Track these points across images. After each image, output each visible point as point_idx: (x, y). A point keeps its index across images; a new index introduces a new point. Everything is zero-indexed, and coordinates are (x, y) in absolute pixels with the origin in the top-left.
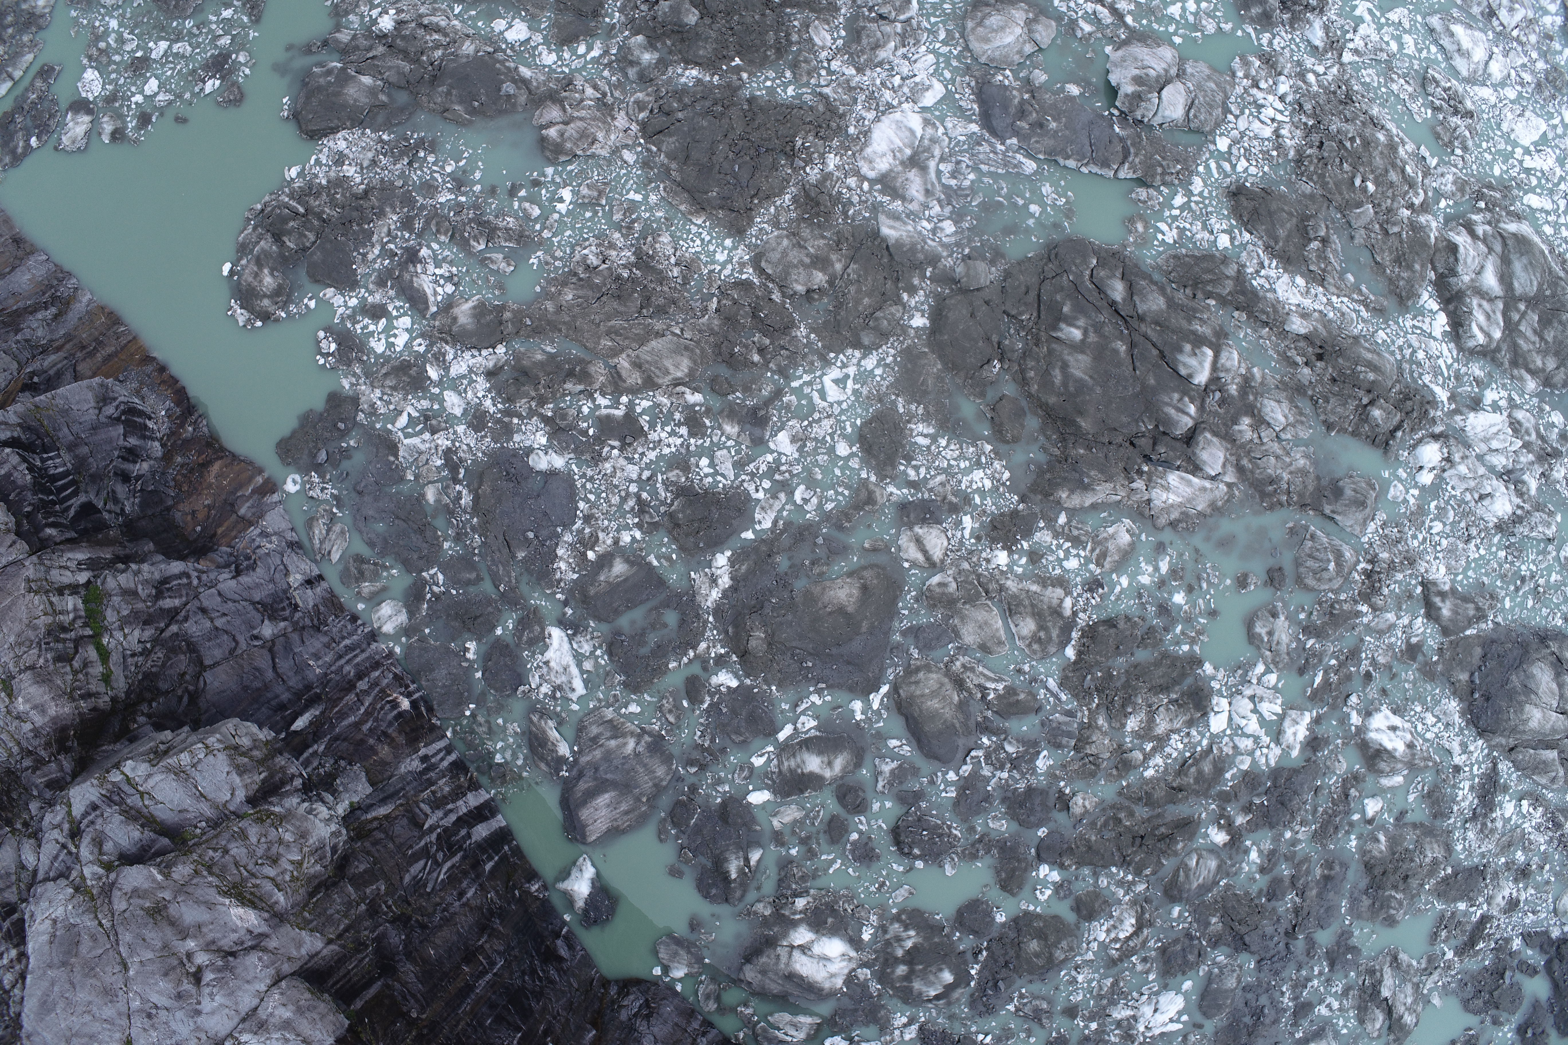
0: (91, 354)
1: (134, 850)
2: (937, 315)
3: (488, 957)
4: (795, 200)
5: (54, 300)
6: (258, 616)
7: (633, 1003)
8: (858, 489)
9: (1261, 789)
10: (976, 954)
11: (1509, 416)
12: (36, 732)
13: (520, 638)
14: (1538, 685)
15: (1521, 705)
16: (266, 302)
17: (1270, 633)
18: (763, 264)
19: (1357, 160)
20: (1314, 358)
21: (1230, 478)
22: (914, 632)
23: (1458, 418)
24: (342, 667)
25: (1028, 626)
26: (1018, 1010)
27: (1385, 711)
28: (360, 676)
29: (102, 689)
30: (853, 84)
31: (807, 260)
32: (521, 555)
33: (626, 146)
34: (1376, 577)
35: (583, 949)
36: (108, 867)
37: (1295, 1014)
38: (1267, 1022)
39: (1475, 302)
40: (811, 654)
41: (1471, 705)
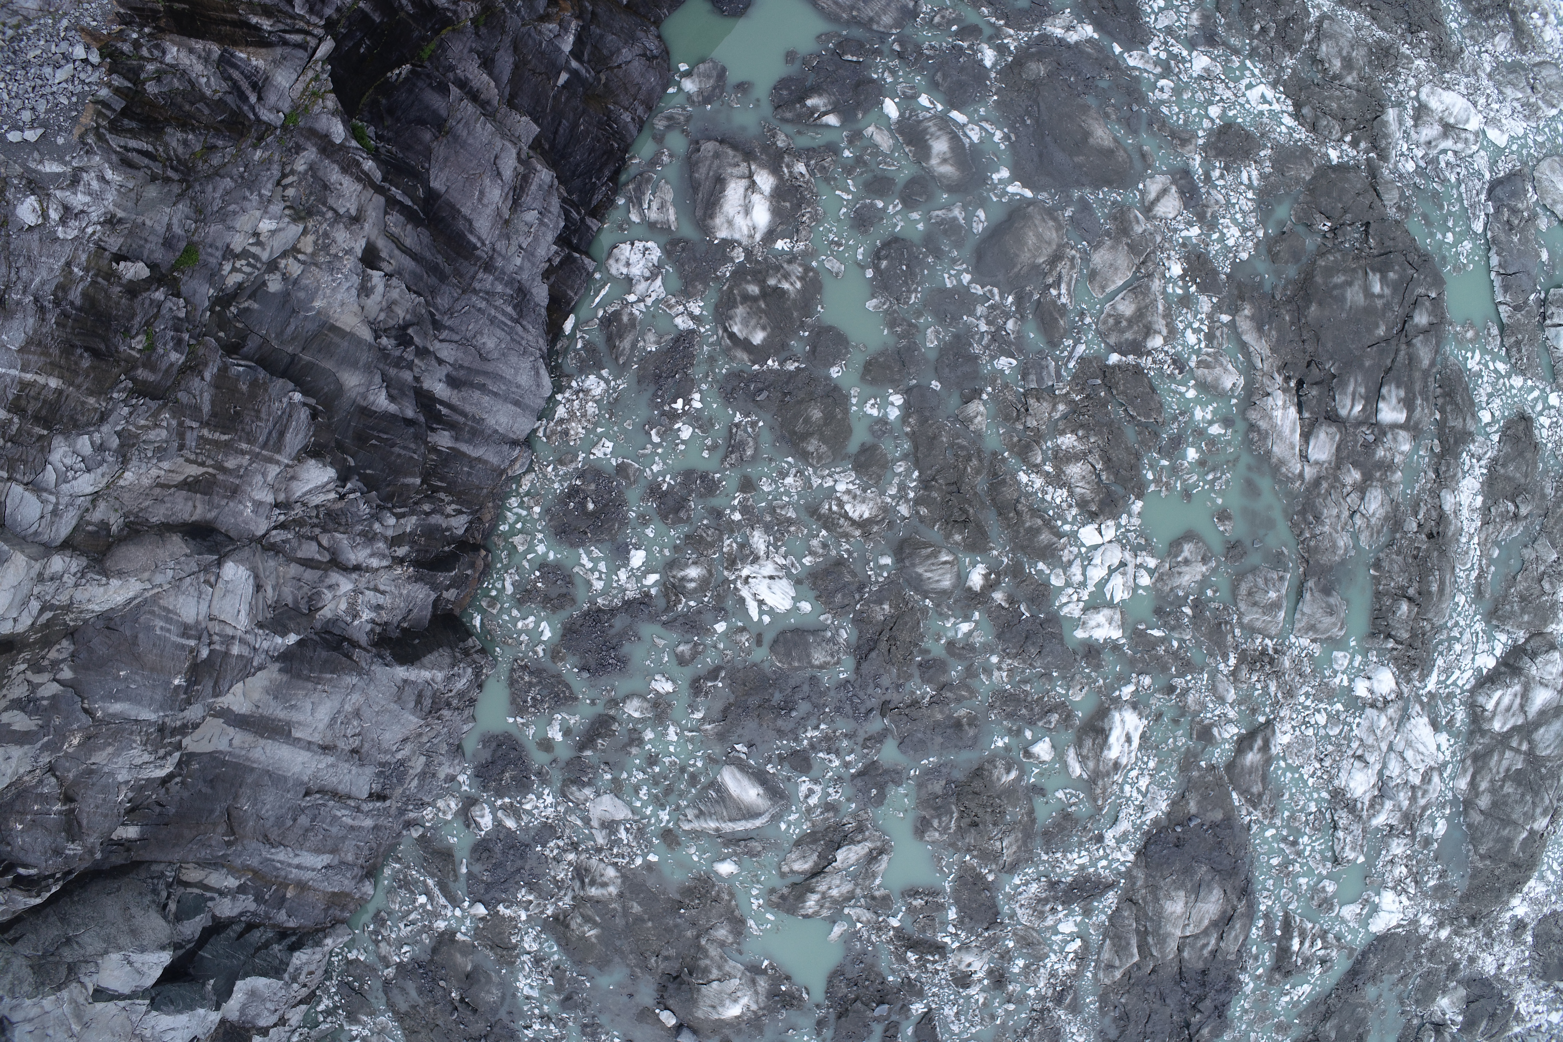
2: (1345, 168)
11: (1432, 769)
14: (1204, 900)
15: (1182, 887)
17: (1186, 562)
18: (1326, 22)
20: (1426, 530)
21: (1308, 474)
23: (1418, 708)
25: (1127, 308)
26: (737, 426)
31: (1345, 53)
37: (794, 753)
38: (780, 723)
39: (1517, 688)
40: (1037, 121)
41: (1167, 828)
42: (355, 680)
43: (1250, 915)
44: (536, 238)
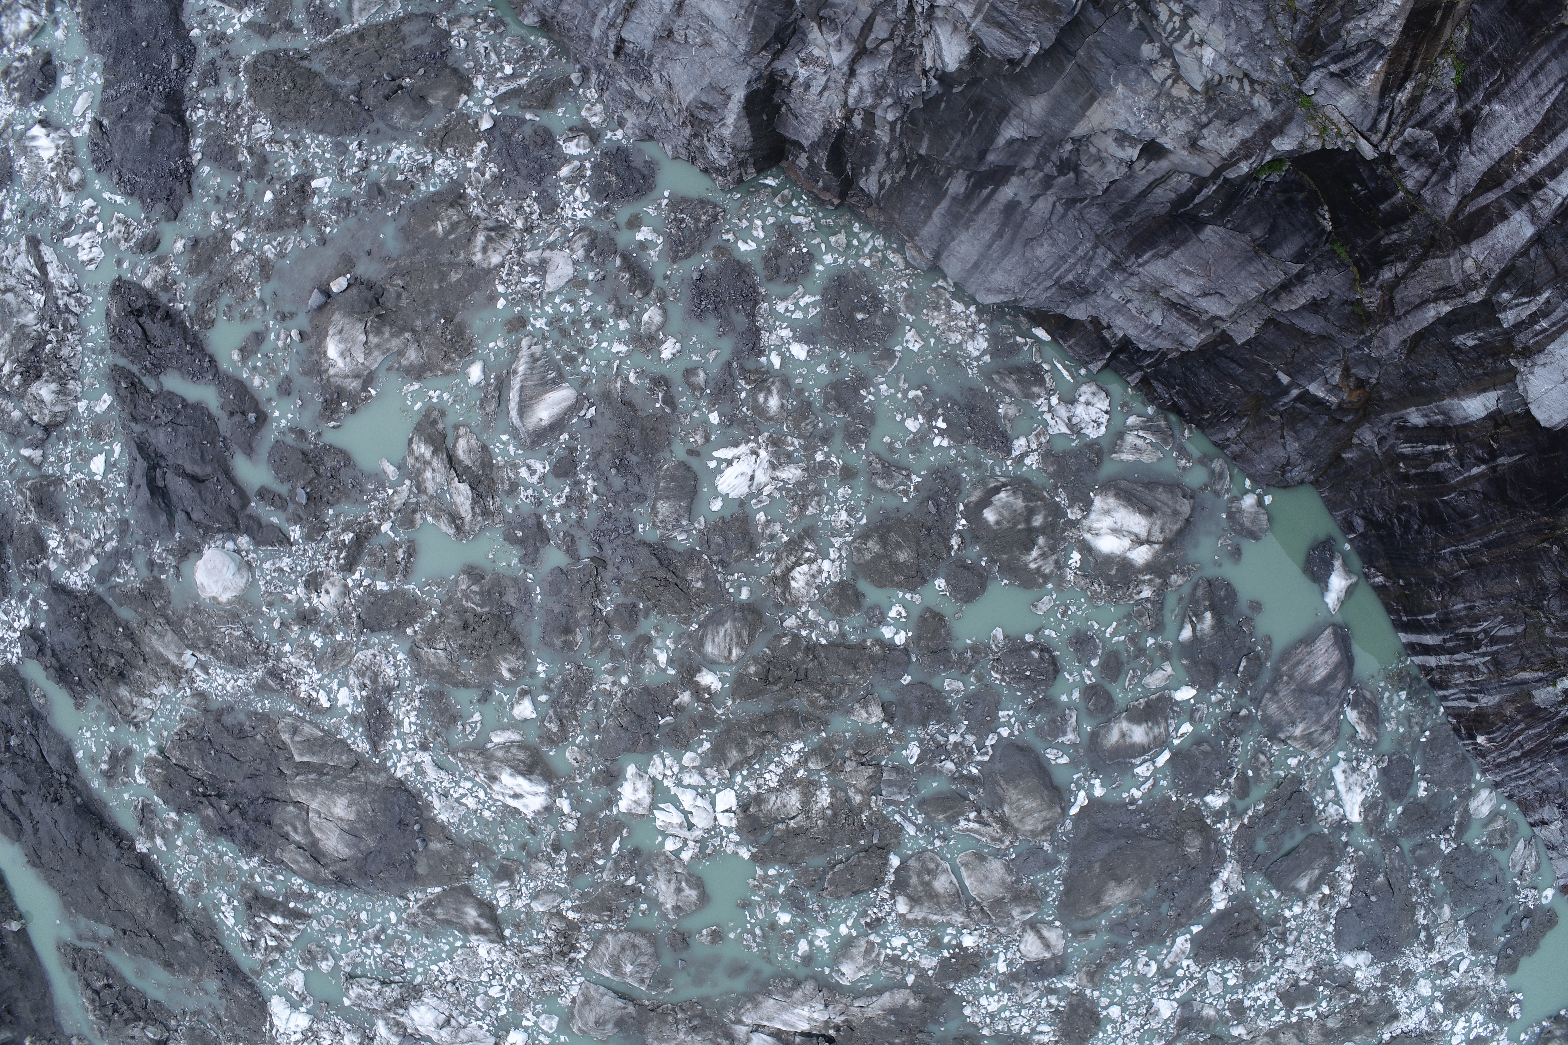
3: (1458, 560)
9: (665, 732)
13: (1384, 807)
14: (341, 838)
15: (360, 819)
17: (679, 890)
21: (740, 1030)
25: (941, 884)
32: (1381, 879)
35: (1335, 518)
40: (1142, 835)
41: (420, 816)
42: (741, 48)
43: (316, 881)
44: (1133, 318)
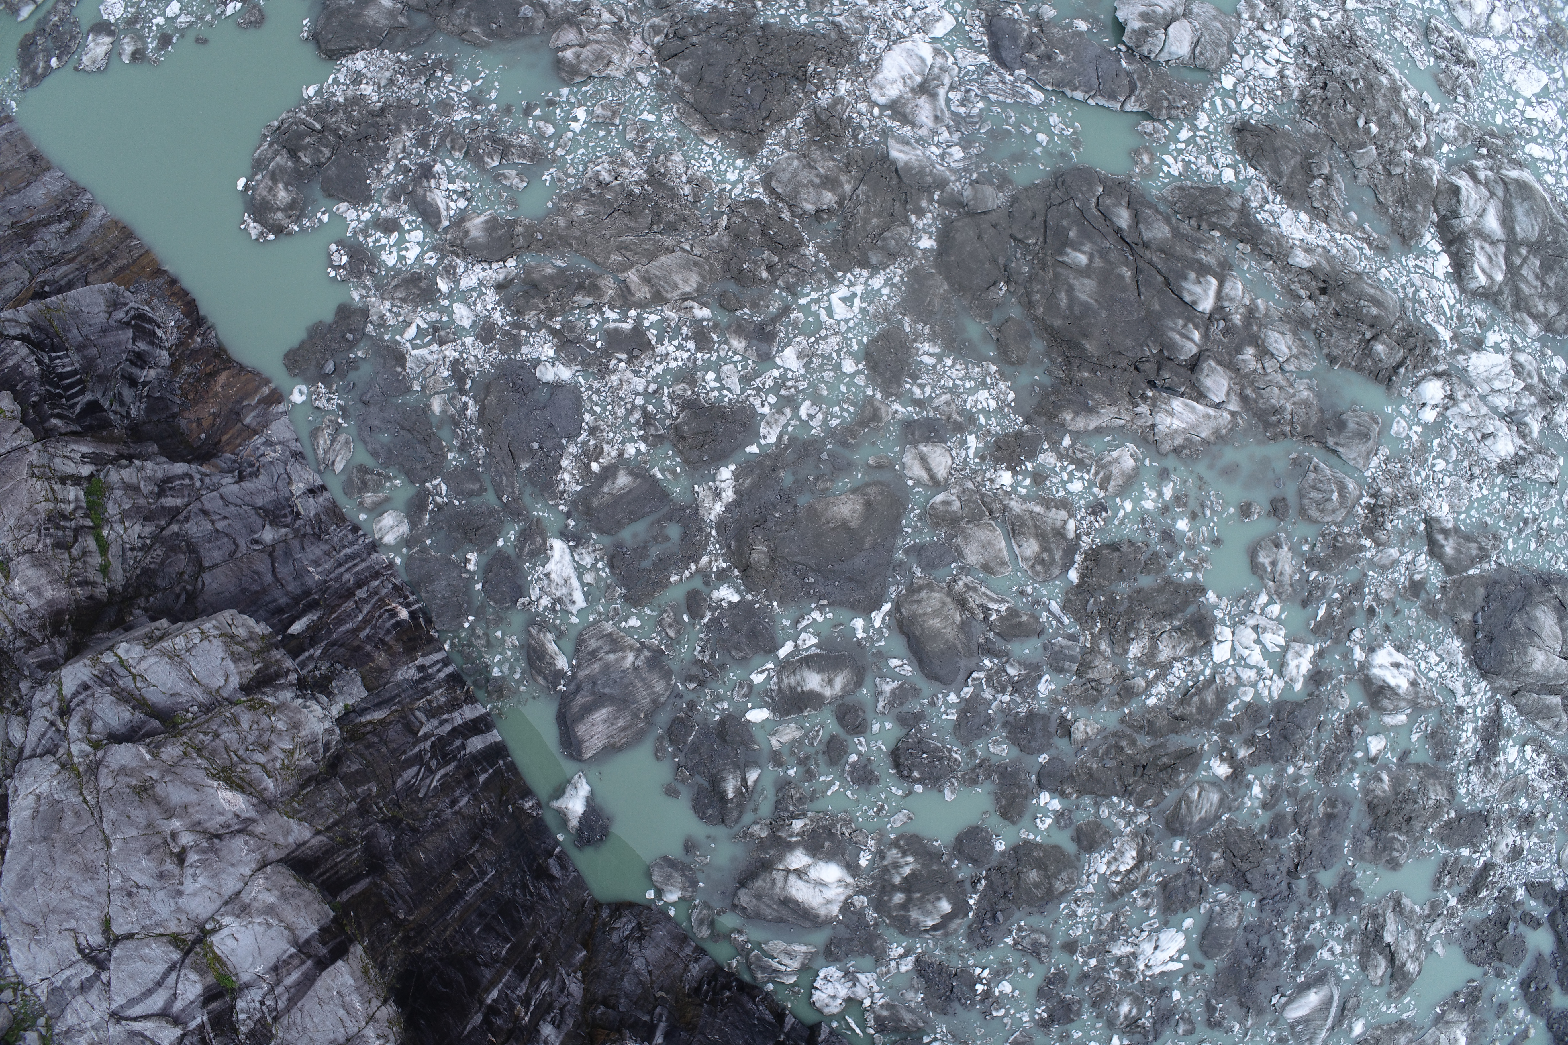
0: (103, 266)
1: (123, 730)
2: (945, 237)
3: (479, 866)
4: (806, 123)
5: (68, 214)
6: (260, 521)
7: (625, 925)
8: (863, 406)
9: (1264, 722)
10: (974, 884)
11: (1512, 358)
12: (31, 614)
13: (521, 550)
14: (1541, 628)
15: (1525, 647)
16: (279, 215)
17: (1274, 564)
18: (773, 184)
19: (1360, 102)
20: (1317, 292)
21: (1234, 406)
22: (917, 551)
23: (1460, 358)
24: (342, 575)
25: (1031, 547)
26: (1016, 943)
27: (1389, 647)
28: (359, 585)
29: (99, 579)
30: (865, 14)
31: (817, 181)
32: (525, 466)
33: (641, 69)
34: (1379, 511)
35: (576, 870)
36: (96, 745)
37: (1297, 957)
38: (1269, 964)
39: (1477, 244)
40: (813, 570)
41: (1474, 645)
